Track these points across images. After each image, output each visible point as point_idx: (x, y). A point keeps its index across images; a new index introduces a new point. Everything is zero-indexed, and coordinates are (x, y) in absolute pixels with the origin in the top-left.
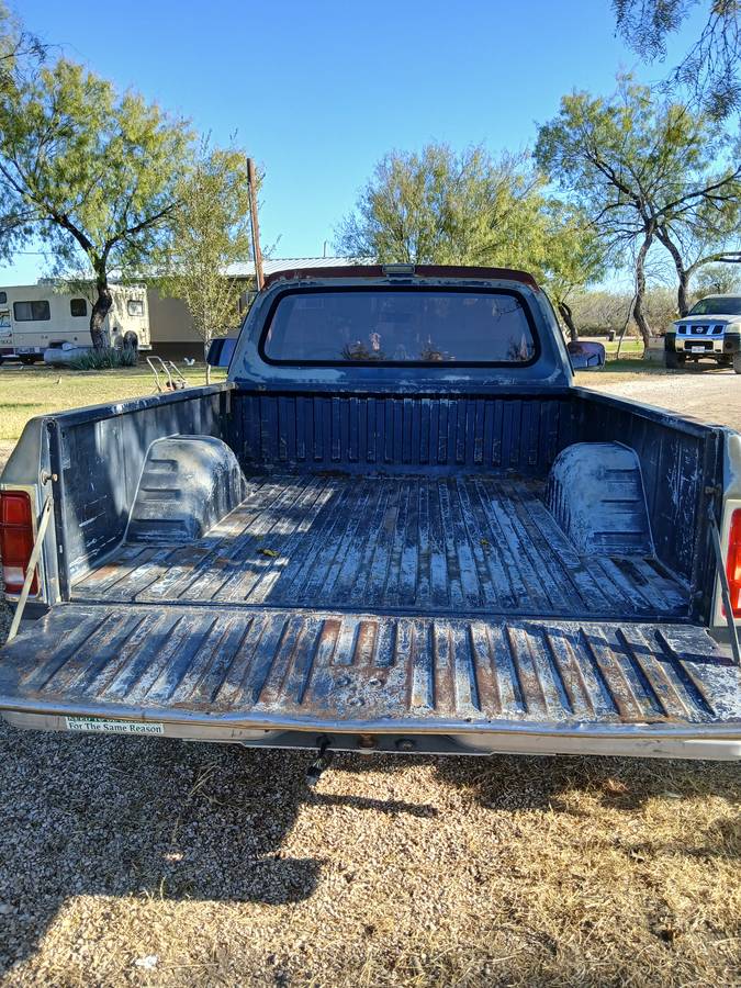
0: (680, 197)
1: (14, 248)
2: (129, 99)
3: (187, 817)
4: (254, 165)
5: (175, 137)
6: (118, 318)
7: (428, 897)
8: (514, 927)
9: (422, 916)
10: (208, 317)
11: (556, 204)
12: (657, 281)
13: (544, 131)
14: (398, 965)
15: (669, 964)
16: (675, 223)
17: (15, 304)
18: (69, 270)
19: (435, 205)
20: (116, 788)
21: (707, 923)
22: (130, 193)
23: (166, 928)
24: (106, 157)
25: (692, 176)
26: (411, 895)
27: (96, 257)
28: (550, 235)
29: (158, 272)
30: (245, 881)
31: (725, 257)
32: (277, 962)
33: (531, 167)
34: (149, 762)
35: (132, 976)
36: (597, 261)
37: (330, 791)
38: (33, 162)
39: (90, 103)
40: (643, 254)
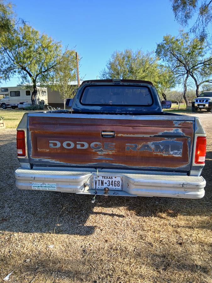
0: (196, 64)
1: (11, 76)
2: (43, 36)
3: (60, 216)
4: (78, 54)
5: (56, 46)
6: (39, 96)
7: (121, 234)
8: (143, 241)
9: (119, 238)
10: (65, 96)
11: (162, 66)
12: (190, 87)
13: (159, 46)
14: (113, 248)
15: (181, 249)
16: (195, 72)
17: (10, 92)
18: (26, 83)
19: (128, 66)
20: (42, 210)
21: (191, 241)
22: (43, 61)
23: (56, 240)
24: (37, 51)
25: (200, 59)
26: (117, 234)
27: (33, 79)
28: (160, 74)
29: (50, 84)
30: (75, 230)
31: (209, 81)
32: (83, 247)
33: (155, 55)
34: (50, 204)
35: (47, 249)
36: (173, 82)
37: (97, 211)
38: (17, 52)
39: (33, 36)
40: (186, 80)
